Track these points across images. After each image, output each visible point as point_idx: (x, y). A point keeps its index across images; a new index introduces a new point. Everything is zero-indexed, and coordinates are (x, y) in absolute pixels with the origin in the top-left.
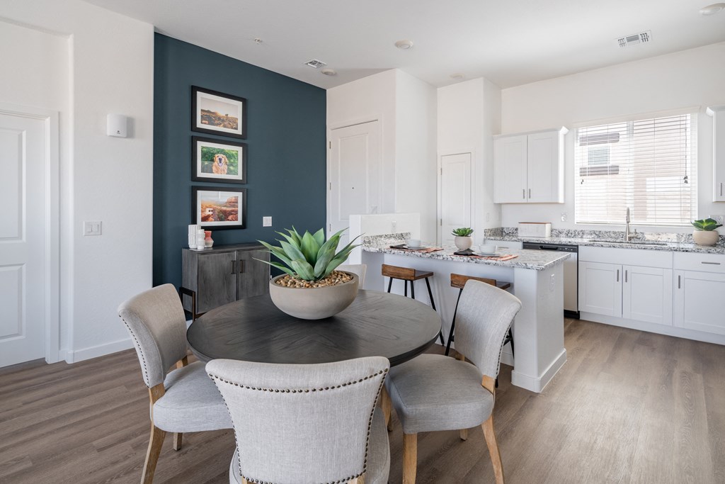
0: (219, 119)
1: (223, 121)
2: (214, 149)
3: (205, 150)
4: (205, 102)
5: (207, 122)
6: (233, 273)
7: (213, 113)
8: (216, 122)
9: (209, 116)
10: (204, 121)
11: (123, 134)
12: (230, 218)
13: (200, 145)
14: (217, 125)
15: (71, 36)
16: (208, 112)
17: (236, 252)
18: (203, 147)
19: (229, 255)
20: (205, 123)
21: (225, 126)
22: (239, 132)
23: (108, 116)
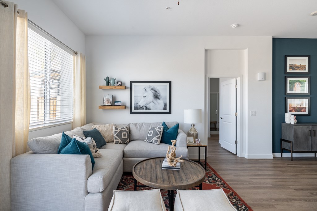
0: (297, 67)
1: (299, 67)
2: (295, 80)
3: (291, 81)
4: (291, 61)
5: (291, 69)
6: (310, 136)
7: (294, 65)
8: (296, 69)
9: (292, 67)
10: (290, 69)
11: (263, 80)
12: (302, 111)
13: (289, 79)
14: (296, 70)
15: (247, 49)
16: (292, 65)
17: (311, 127)
18: (290, 80)
19: (308, 127)
20: (291, 70)
21: (299, 70)
22: (307, 71)
23: (258, 74)
